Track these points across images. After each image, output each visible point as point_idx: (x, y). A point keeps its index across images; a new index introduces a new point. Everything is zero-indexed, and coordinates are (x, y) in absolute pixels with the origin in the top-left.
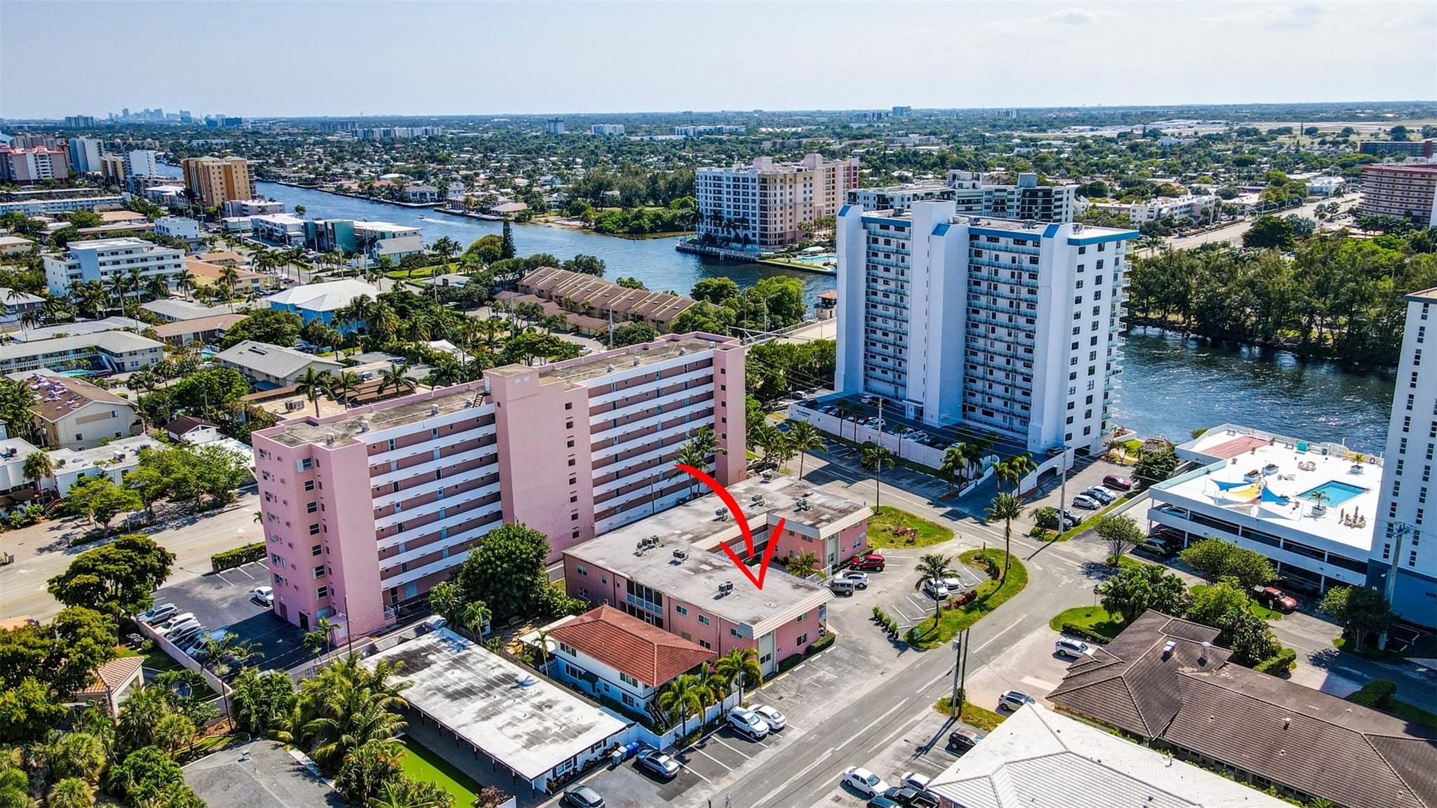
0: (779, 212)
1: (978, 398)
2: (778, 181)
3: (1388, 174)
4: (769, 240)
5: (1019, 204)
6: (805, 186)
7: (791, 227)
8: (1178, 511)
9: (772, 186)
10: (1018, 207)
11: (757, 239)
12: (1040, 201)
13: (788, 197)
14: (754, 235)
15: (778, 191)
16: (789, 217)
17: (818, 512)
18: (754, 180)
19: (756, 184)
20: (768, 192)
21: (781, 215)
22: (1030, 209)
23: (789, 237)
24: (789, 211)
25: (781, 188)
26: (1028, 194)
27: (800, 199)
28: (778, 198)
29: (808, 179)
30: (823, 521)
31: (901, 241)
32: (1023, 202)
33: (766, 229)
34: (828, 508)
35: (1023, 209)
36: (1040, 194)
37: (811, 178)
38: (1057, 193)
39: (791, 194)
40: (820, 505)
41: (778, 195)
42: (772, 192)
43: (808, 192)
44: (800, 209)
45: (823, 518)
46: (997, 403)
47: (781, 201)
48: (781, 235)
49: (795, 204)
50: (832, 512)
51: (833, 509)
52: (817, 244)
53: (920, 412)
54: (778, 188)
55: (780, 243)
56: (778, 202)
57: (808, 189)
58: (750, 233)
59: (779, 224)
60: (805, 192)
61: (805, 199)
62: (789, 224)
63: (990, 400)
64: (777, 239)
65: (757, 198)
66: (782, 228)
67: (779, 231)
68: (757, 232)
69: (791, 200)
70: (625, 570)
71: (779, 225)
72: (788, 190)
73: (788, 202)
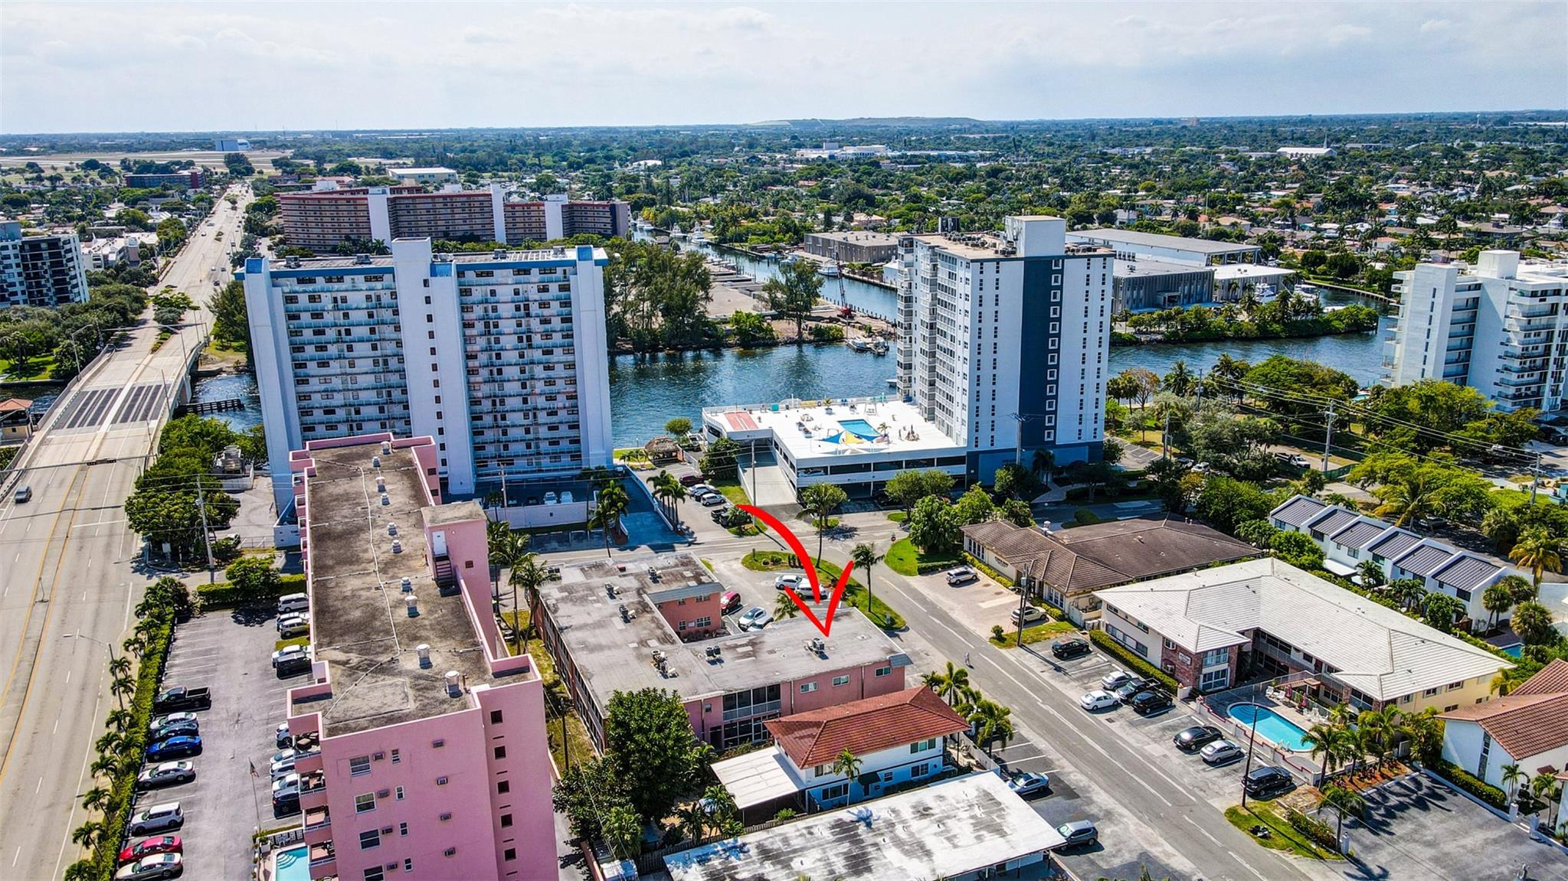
3: (311, 202)
5: (19, 261)
10: (18, 265)
12: (45, 254)
17: (672, 574)
22: (35, 266)
26: (27, 247)
32: (24, 258)
34: (667, 568)
35: (26, 267)
36: (44, 246)
38: (65, 243)
45: (689, 575)
46: (517, 448)
50: (681, 568)
51: (673, 567)
63: (506, 448)
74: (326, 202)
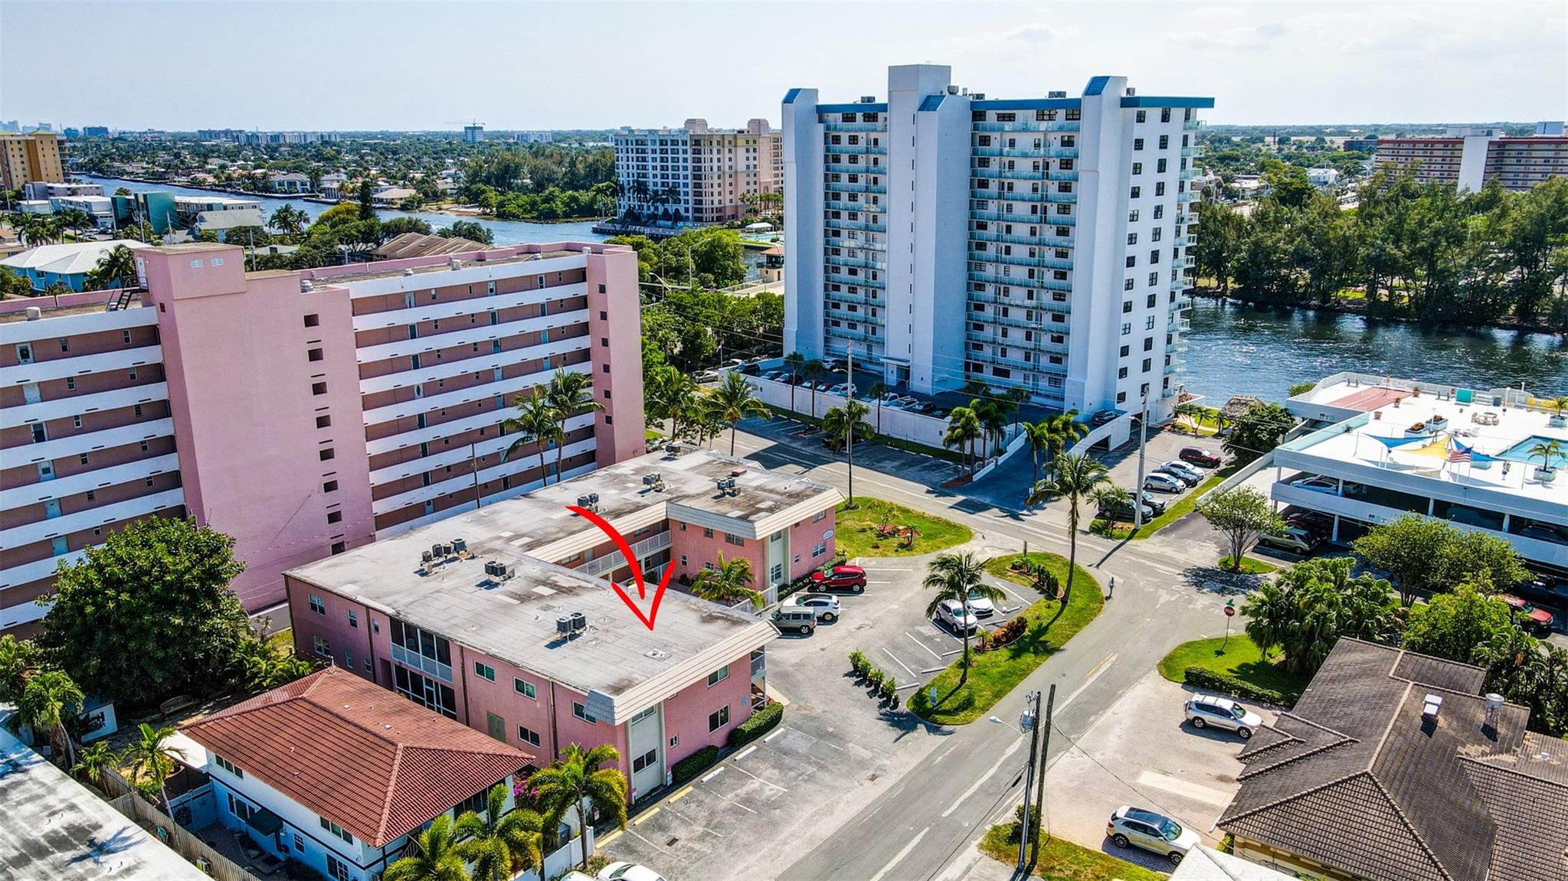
0: (716, 181)
1: (988, 351)
2: (715, 143)
4: (704, 215)
6: (748, 151)
7: (731, 201)
8: (1322, 484)
9: (707, 148)
11: (690, 215)
13: (727, 163)
14: (687, 210)
15: (715, 156)
16: (728, 188)
17: (754, 498)
18: (685, 143)
19: (688, 147)
20: (702, 156)
21: (719, 185)
23: (729, 212)
24: (728, 180)
25: (719, 152)
27: (741, 166)
28: (715, 165)
29: (751, 142)
30: (762, 510)
31: (873, 135)
33: (700, 202)
34: (771, 491)
37: (755, 142)
39: (730, 159)
40: (757, 488)
41: (715, 160)
42: (708, 156)
43: (751, 158)
44: (742, 180)
45: (760, 506)
46: (1015, 356)
47: (719, 168)
48: (719, 210)
49: (736, 172)
50: (778, 497)
51: (778, 493)
52: (764, 220)
53: (905, 373)
54: (715, 151)
55: (719, 219)
56: (715, 169)
57: (751, 155)
58: (681, 208)
59: (718, 195)
60: (748, 159)
61: (748, 167)
62: (729, 197)
63: (1004, 353)
64: (715, 215)
65: (690, 164)
66: (720, 202)
67: (716, 204)
68: (690, 205)
69: (730, 167)
70: (389, 600)
71: (716, 198)
72: (727, 155)
73: (727, 169)
74: (1422, 146)
